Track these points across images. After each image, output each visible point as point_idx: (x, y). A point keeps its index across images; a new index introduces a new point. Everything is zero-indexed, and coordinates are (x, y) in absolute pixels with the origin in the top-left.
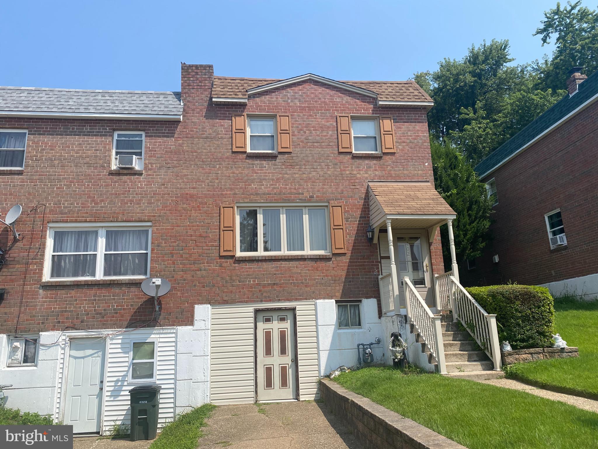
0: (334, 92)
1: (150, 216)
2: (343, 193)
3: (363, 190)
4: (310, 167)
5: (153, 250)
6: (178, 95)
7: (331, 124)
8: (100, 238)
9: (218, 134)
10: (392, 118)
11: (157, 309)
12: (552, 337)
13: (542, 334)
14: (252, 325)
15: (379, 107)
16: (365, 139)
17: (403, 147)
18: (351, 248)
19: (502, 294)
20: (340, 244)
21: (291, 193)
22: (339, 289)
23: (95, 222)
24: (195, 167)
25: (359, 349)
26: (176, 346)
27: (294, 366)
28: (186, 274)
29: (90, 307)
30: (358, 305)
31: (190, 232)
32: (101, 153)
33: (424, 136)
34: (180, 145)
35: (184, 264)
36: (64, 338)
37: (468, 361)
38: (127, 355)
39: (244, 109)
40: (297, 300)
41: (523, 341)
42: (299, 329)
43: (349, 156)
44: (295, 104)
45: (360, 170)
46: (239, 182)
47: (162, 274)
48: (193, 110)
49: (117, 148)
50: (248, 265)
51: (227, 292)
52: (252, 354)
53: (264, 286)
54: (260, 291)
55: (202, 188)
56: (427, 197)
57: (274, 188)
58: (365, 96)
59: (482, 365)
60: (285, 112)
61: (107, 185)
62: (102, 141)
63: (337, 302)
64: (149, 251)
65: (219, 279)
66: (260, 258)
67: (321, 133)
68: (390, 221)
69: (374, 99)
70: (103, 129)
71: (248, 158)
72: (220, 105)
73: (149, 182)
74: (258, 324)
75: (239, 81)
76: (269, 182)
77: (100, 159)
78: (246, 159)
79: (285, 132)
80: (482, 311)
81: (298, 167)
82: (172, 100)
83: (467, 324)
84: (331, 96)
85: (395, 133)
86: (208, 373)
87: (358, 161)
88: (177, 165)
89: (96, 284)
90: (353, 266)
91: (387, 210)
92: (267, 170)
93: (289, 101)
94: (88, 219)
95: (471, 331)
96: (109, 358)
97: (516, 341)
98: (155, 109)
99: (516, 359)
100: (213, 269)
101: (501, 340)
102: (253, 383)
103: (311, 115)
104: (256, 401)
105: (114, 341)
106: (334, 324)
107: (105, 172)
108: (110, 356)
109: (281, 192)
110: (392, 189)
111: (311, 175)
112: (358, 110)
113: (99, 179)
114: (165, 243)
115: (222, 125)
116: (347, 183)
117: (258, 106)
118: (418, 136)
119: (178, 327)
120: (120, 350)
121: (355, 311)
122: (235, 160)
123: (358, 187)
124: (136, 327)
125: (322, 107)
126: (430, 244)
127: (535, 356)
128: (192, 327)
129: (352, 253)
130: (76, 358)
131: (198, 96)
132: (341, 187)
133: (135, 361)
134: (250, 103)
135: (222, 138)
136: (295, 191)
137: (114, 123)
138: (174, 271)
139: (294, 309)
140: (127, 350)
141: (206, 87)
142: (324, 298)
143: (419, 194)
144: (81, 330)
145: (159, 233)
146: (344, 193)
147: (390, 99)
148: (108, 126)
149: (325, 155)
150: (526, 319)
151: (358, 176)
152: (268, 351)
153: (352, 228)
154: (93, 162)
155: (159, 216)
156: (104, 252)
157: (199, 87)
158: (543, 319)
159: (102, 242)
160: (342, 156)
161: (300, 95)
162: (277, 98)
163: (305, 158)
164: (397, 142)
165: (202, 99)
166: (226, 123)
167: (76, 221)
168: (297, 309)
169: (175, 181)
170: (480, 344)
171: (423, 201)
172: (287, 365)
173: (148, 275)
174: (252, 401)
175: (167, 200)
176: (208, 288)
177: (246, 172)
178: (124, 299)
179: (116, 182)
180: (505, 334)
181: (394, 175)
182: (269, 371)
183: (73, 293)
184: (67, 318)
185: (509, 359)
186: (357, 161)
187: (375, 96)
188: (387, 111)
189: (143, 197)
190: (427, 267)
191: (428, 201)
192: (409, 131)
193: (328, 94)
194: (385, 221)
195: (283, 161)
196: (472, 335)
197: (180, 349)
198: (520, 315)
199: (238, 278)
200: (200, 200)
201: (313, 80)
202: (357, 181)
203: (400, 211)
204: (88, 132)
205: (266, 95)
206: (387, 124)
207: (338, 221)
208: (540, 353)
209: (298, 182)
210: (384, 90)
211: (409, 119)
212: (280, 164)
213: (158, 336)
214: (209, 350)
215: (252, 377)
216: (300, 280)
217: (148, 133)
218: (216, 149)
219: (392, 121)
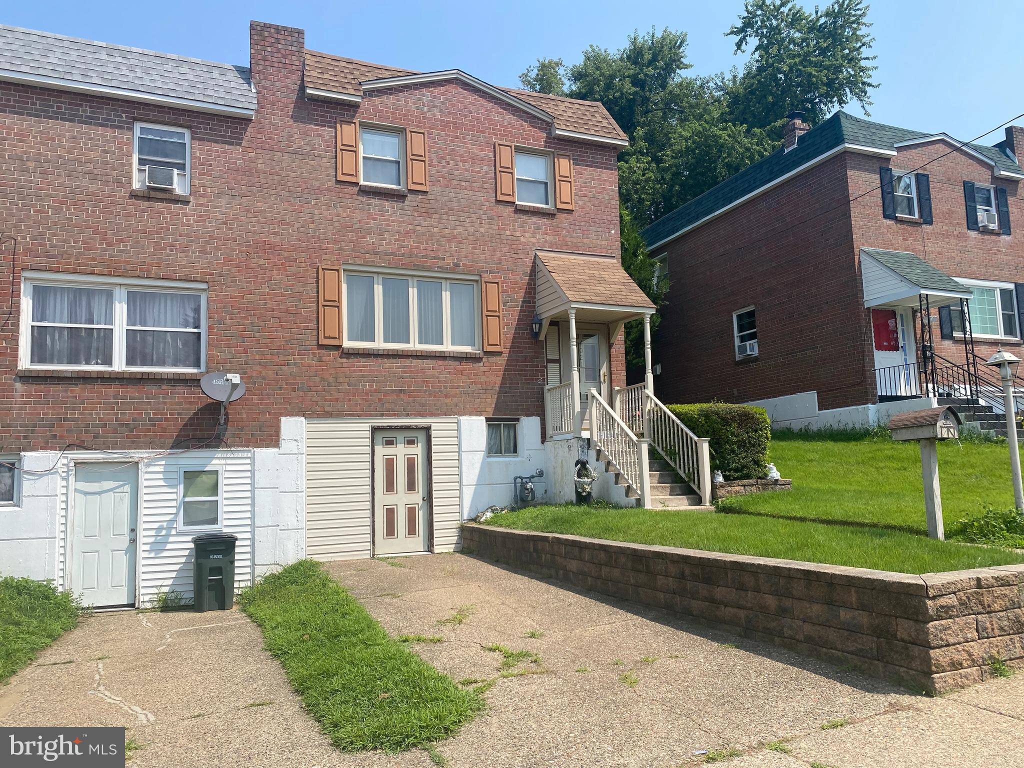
0: (491, 104)
1: (205, 274)
2: (500, 264)
3: (528, 262)
4: (455, 218)
5: (210, 328)
6: (246, 74)
7: (487, 155)
8: (117, 302)
9: (314, 149)
10: (572, 157)
11: (222, 421)
12: (766, 467)
13: (757, 463)
14: (368, 450)
15: (554, 138)
16: (532, 184)
17: (585, 204)
18: (508, 346)
19: (717, 413)
20: (494, 339)
21: (426, 257)
22: (490, 403)
23: (110, 275)
24: (276, 199)
25: (515, 483)
26: (253, 477)
27: (426, 507)
28: (265, 369)
29: (108, 414)
30: (515, 425)
31: (270, 305)
32: (114, 158)
33: (613, 191)
34: (251, 160)
35: (262, 354)
36: (65, 461)
37: (670, 495)
38: (175, 490)
39: (355, 112)
40: (432, 415)
41: (736, 470)
42: (434, 456)
43: (511, 209)
44: (434, 115)
45: (525, 232)
46: (347, 231)
47: (228, 368)
48: (273, 104)
49: (140, 152)
50: (362, 362)
51: (330, 400)
52: (368, 489)
53: (386, 394)
54: (380, 400)
55: (289, 235)
56: (616, 280)
57: (402, 246)
58: (535, 117)
59: (688, 499)
60: (418, 126)
61: (128, 215)
62: (116, 137)
63: (487, 420)
64: (203, 330)
65: (318, 379)
66: (381, 353)
67: (472, 166)
68: (574, 311)
69: (547, 123)
70: (115, 115)
71: (361, 193)
72: (317, 101)
73: (201, 216)
74: (378, 448)
75: (345, 64)
76: (394, 236)
77: (113, 169)
78: (358, 194)
79: (417, 158)
80: (691, 434)
81: (437, 216)
82: (236, 82)
83: (666, 451)
84: (487, 110)
85: (575, 181)
86: (303, 517)
87: (524, 217)
88: (248, 194)
89: (117, 378)
90: (511, 370)
91: (570, 295)
92: (391, 216)
93: (425, 109)
94: (97, 270)
95: (671, 459)
96: (145, 494)
97: (729, 471)
98: (209, 92)
99: (728, 492)
100: (309, 364)
101: (713, 469)
102: (368, 530)
103: (457, 137)
104: (374, 555)
105: (152, 469)
106: (484, 449)
107: (123, 192)
108: (146, 490)
109: (411, 253)
110: (569, 264)
111: (455, 232)
112: (525, 139)
113: (113, 203)
114: (231, 319)
115: (320, 136)
116: (506, 249)
117: (377, 111)
118: (604, 189)
119: (255, 449)
120: (162, 483)
121: (509, 433)
122: (341, 195)
123: (522, 256)
124: (188, 448)
125: (474, 126)
126: (610, 346)
127: (748, 488)
128: (277, 450)
129: (510, 352)
130: (86, 493)
131: (279, 81)
132: (498, 254)
133: (187, 499)
134: (365, 104)
135: (319, 156)
136: (432, 254)
137: (136, 108)
138: (246, 363)
139: (427, 429)
140: (174, 482)
141: (294, 67)
142: (470, 415)
143: (605, 275)
144: (95, 450)
145: (221, 302)
146: (504, 263)
147: (572, 128)
148: (123, 112)
149: (477, 203)
150: (742, 444)
151: (522, 239)
152: (390, 486)
153: (512, 316)
154: (100, 171)
155: (220, 275)
156: (126, 327)
157: (281, 65)
158: (759, 446)
159: (120, 310)
160: (501, 207)
161: (443, 103)
162: (406, 102)
163: (448, 203)
164: (576, 195)
165: (287, 87)
166: (327, 132)
167: (75, 272)
168: (432, 428)
169: (244, 219)
170: (683, 475)
171: (612, 286)
172: (416, 506)
173: (203, 368)
174: (367, 555)
175: (233, 249)
176: (301, 393)
177: (358, 215)
178: (166, 404)
179: (143, 211)
180: (718, 462)
181: (570, 244)
182: (390, 513)
183: (77, 390)
184: (69, 431)
185: (721, 492)
186: (521, 216)
187: (550, 121)
188: (565, 145)
189: (192, 241)
190: (604, 376)
191: (619, 287)
192: (593, 179)
193: (483, 106)
194: (566, 311)
195: (415, 204)
196: (673, 464)
197: (260, 480)
198: (735, 439)
199: (347, 380)
200: (286, 254)
201: (460, 80)
202: (521, 247)
203: (586, 297)
204: (87, 117)
205: (390, 94)
206: (564, 165)
207: (493, 306)
208: (753, 485)
209: (438, 240)
210: (561, 113)
211: (593, 162)
212: (411, 208)
213: (223, 462)
214: (303, 484)
215: (368, 521)
216: (438, 387)
217: (196, 133)
218: (309, 173)
219: (571, 161)
